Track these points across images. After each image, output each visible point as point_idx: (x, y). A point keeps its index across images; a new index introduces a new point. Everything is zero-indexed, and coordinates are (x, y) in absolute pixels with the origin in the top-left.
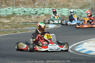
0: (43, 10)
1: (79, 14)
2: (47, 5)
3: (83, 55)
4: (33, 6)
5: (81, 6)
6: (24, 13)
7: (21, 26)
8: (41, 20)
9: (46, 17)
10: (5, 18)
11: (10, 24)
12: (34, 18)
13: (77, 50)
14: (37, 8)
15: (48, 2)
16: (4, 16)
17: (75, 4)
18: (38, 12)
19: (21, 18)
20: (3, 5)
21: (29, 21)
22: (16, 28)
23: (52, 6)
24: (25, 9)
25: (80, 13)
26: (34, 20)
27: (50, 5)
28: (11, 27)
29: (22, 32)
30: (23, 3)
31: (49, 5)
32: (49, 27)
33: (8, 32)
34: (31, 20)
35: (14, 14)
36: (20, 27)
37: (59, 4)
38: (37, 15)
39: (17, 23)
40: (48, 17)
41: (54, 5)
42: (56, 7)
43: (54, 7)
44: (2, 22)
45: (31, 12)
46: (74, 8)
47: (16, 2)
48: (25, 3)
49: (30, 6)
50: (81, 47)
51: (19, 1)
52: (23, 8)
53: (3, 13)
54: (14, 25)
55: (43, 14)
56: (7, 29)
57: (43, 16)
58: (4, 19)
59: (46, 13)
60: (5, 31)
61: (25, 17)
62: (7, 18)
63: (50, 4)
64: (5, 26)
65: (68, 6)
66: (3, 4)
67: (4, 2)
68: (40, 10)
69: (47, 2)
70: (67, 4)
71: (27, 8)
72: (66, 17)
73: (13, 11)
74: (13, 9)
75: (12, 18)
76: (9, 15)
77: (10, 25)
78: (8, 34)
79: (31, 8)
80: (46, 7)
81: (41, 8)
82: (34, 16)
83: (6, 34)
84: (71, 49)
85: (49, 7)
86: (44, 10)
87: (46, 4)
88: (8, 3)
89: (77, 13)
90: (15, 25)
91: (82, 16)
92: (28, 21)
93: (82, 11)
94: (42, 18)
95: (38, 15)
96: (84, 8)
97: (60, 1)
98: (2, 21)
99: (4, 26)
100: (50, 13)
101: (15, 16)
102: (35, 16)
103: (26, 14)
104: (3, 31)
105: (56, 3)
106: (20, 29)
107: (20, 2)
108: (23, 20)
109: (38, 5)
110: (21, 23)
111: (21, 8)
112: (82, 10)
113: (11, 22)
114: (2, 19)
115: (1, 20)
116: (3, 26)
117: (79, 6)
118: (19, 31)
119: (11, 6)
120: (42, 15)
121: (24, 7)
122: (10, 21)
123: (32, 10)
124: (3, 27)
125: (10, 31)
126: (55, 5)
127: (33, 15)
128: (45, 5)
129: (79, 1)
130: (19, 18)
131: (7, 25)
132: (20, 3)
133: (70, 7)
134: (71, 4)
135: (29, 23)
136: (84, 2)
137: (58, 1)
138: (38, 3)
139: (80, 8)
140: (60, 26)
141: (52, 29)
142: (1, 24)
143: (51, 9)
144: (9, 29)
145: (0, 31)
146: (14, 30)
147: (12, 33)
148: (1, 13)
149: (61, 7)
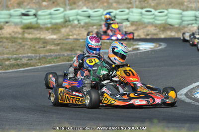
0: (128, 14)
2: (136, 2)
4: (105, 4)
6: (87, 20)
7: (82, 47)
9: (134, 28)
10: (47, 30)
11: (59, 42)
14: (116, 9)
16: (46, 26)
18: (117, 17)
19: (81, 31)
20: (44, 3)
22: (71, 51)
23: (146, 5)
24: (91, 12)
27: (142, 3)
28: (61, 49)
31: (140, 1)
32: (141, 48)
33: (55, 60)
36: (80, 48)
39: (74, 41)
40: (138, 28)
41: (150, 2)
42: (154, 6)
43: (150, 7)
44: (42, 39)
46: (193, 8)
49: (101, 6)
52: (85, 9)
53: (45, 19)
54: (66, 45)
55: (129, 21)
56: (52, 54)
57: (127, 24)
58: (47, 32)
59: (133, 20)
60: (49, 58)
61: (91, 27)
62: (52, 31)
64: (48, 47)
65: (180, 5)
66: (44, 1)
68: (121, 13)
71: (94, 9)
72: (177, 28)
73: (65, 15)
74: (65, 10)
75: (63, 30)
76: (56, 24)
77: (58, 45)
78: (54, 64)
79: (103, 9)
80: (134, 7)
81: (123, 8)
83: (50, 63)
84: (186, 95)
85: (139, 6)
86: (131, 14)
90: (70, 45)
98: (42, 37)
99: (46, 46)
100: (143, 19)
101: (68, 26)
103: (92, 21)
104: (45, 58)
106: (78, 52)
109: (118, 2)
110: (81, 40)
111: (81, 8)
114: (42, 33)
115: (39, 33)
116: (44, 47)
119: (61, 5)
120: (125, 24)
121: (87, 8)
122: (59, 37)
124: (45, 49)
125: (58, 56)
126: (154, 1)
128: (131, 3)
130: (77, 29)
131: (53, 46)
133: (185, 7)
140: (163, 46)
141: (146, 53)
142: (41, 43)
143: (143, 11)
144: (57, 52)
145: (38, 57)
146: (66, 55)
147: (64, 61)
148: (40, 20)
149: (166, 6)
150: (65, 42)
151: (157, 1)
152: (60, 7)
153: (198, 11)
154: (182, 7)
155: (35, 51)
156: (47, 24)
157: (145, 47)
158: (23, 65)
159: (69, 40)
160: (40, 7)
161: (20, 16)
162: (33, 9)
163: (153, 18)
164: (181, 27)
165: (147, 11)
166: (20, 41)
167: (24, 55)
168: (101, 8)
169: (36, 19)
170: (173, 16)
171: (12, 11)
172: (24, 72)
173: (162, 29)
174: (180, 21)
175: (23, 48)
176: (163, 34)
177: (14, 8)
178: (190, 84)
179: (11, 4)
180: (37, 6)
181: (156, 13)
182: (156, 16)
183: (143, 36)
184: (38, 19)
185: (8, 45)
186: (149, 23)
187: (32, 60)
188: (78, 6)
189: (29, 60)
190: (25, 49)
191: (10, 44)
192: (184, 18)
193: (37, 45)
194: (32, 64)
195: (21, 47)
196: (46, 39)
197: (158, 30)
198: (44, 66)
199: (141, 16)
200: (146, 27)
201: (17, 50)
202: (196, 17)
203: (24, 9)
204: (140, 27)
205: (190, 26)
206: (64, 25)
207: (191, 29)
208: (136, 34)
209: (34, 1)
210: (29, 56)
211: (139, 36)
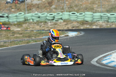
0: (62, 15)
1: (105, 19)
2: (66, 8)
3: (111, 68)
4: (48, 10)
5: (108, 9)
6: (38, 19)
7: (35, 35)
8: (59, 28)
9: (65, 23)
11: (22, 32)
12: (51, 25)
13: (104, 62)
14: (54, 13)
16: (14, 23)
17: (100, 7)
18: (55, 17)
19: (34, 25)
20: (13, 10)
21: (45, 29)
22: (29, 37)
23: (72, 10)
24: (40, 14)
25: (107, 17)
26: (50, 27)
27: (70, 8)
28: (23, 36)
29: (37, 42)
30: (37, 6)
31: (68, 8)
32: (70, 35)
33: (20, 43)
34: (47, 28)
35: (26, 20)
36: (34, 36)
37: (80, 7)
38: (54, 21)
39: (30, 32)
40: (67, 23)
41: (75, 8)
42: (77, 10)
43: (75, 11)
44: (12, 31)
45: (47, 18)
46: (100, 11)
47: (28, 5)
48: (39, 6)
49: (46, 11)
50: (109, 59)
51: (32, 5)
52: (36, 13)
53: (13, 19)
54: (26, 34)
55: (62, 20)
56: (18, 39)
57: (61, 21)
58: (14, 26)
59: (65, 19)
60: (16, 42)
61: (40, 24)
62: (17, 26)
63: (70, 7)
64: (16, 35)
65: (91, 9)
66: (13, 8)
67: (13, 6)
68: (57, 15)
69: (66, 5)
70: (90, 7)
71: (42, 12)
72: (90, 23)
73: (25, 16)
74: (25, 14)
75: (24, 25)
76: (20, 22)
77: (21, 34)
78: (19, 45)
79: (47, 12)
80: (65, 11)
81: (59, 12)
82: (50, 22)
83: (17, 44)
84: (97, 62)
85: (68, 11)
86: (63, 15)
87: (64, 7)
88: (18, 8)
89: (104, 17)
90: (28, 34)
91: (109, 21)
92: (43, 28)
93: (109, 15)
94: (61, 25)
95: (56, 21)
96: (112, 11)
97: (82, 3)
99: (14, 35)
100: (70, 18)
101: (27, 23)
102: (52, 22)
103: (41, 20)
104: (14, 42)
105: (77, 6)
106: (33, 38)
107: (33, 6)
108: (38, 27)
109: (55, 8)
110: (35, 31)
111: (34, 13)
112: (109, 13)
113: (22, 31)
114: (12, 27)
116: (13, 36)
117: (105, 9)
118: (32, 41)
119: (23, 11)
120: (60, 21)
121: (38, 12)
122: (22, 29)
123: (48, 15)
124: (14, 36)
125: (21, 41)
126: (77, 8)
127: (49, 21)
128: (63, 9)
129: (105, 3)
130: (32, 25)
131: (18, 34)
133: (94, 10)
134: (95, 6)
135: (44, 31)
136: (111, 4)
137: (79, 3)
138: (55, 7)
139: (106, 11)
140: (82, 33)
141: (73, 38)
142: (11, 33)
143: (71, 13)
144: (20, 38)
145: (10, 41)
146: (26, 40)
147: (25, 43)
148: (11, 19)
149: (84, 10)
150: (26, 32)
151: (78, 8)
152: (22, 12)
153: (102, 13)
154: (93, 11)
155: (8, 38)
156: (14, 22)
157: (72, 34)
159: (28, 31)
160: (11, 12)
162: (6, 13)
163: (77, 18)
164: (92, 22)
165: (72, 13)
167: (2, 40)
168: (46, 12)
169: (8, 19)
170: (88, 16)
172: (2, 50)
173: (81, 23)
174: (92, 19)
176: (82, 26)
180: (9, 12)
181: (78, 14)
182: (78, 16)
183: (70, 28)
184: (9, 19)
186: (74, 20)
187: (6, 43)
188: (33, 11)
189: (4, 43)
190: (2, 37)
192: (94, 17)
193: (9, 34)
194: (6, 45)
196: (14, 31)
197: (79, 24)
198: (13, 46)
200: (72, 23)
202: (101, 16)
203: (1, 13)
204: (69, 23)
205: (98, 21)
206: (24, 23)
207: (99, 23)
208: (67, 27)
209: (7, 9)
210: (5, 41)
211: (68, 28)
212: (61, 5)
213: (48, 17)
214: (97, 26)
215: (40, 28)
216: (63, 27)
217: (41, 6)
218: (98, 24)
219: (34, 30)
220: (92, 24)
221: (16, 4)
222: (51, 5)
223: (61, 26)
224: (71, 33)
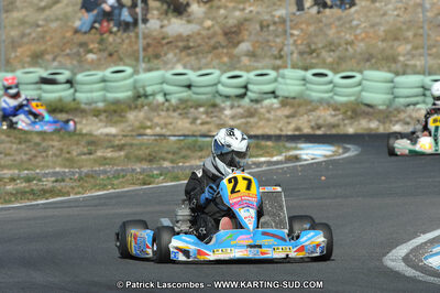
0: (275, 80)
2: (292, 54)
4: (226, 59)
6: (185, 94)
7: (174, 154)
8: (263, 127)
9: (287, 111)
10: (96, 116)
11: (123, 142)
12: (233, 117)
13: (435, 262)
14: (248, 71)
15: (295, 41)
16: (94, 106)
17: (421, 51)
18: (250, 87)
19: (173, 117)
20: (91, 56)
21: (210, 131)
22: (150, 161)
23: (314, 61)
24: (192, 76)
26: (232, 123)
27: (305, 56)
28: (127, 157)
30: (181, 44)
31: (301, 53)
32: (304, 157)
33: (116, 182)
35: (139, 97)
36: (170, 156)
37: (347, 49)
38: (246, 101)
39: (155, 140)
40: (296, 112)
41: (324, 54)
42: (332, 64)
43: (324, 65)
44: (86, 134)
45: (220, 87)
46: (419, 68)
47: (149, 41)
48: (191, 44)
49: (215, 62)
51: (163, 38)
52: (180, 69)
53: (91, 91)
54: (140, 149)
55: (276, 97)
56: (108, 168)
57: (272, 104)
58: (95, 119)
59: (286, 94)
60: (102, 177)
61: (192, 110)
62: (107, 117)
63: (308, 50)
64: (99, 154)
65: (388, 61)
66: (91, 51)
67: (93, 42)
68: (258, 80)
69: (291, 41)
70: (383, 50)
71: (200, 69)
72: (381, 112)
73: (135, 82)
74: (136, 72)
75: (131, 116)
76: (117, 102)
77: (121, 148)
78: (112, 191)
79: (219, 69)
80: (289, 66)
81: (263, 68)
82: (232, 107)
83: (104, 187)
84: (406, 259)
85: (300, 64)
86: (280, 79)
87: (285, 49)
88: (111, 48)
90: (147, 148)
92: (204, 129)
94: (271, 116)
95: (252, 101)
97: (352, 37)
98: (84, 131)
99: (95, 151)
100: (308, 92)
101: (143, 106)
102: (239, 106)
103: (195, 96)
104: (92, 177)
105: (333, 48)
106: (166, 164)
107: (168, 43)
108: (183, 125)
109: (252, 55)
110: (172, 138)
111: (172, 68)
113: (124, 136)
114: (84, 122)
116: (90, 154)
118: (161, 175)
119: (127, 61)
120: (266, 102)
121: (185, 67)
122: (123, 130)
123: (224, 78)
124: (92, 157)
125: (121, 174)
126: (332, 54)
127: (228, 103)
128: (281, 57)
130: (163, 114)
131: (109, 150)
132: (165, 48)
133: (399, 65)
134: (403, 48)
135: (209, 139)
137: (343, 34)
138: (251, 49)
140: (353, 151)
141: (316, 166)
142: (83, 143)
143: (309, 74)
144: (118, 165)
145: (77, 175)
146: (138, 170)
147: (134, 184)
148: (81, 92)
149: (358, 64)
150: (137, 141)
151: (337, 53)
152: (125, 65)
153: (430, 74)
154: (394, 67)
155: (70, 162)
156: (96, 102)
157: (312, 153)
158: (45, 193)
159: (146, 138)
160: (82, 65)
161: (37, 83)
163: (331, 91)
164: (391, 109)
165: (315, 75)
166: (37, 139)
167: (47, 171)
168: (214, 68)
169: (72, 91)
170: (374, 85)
171: (19, 74)
173: (349, 113)
174: (391, 96)
175: (44, 154)
176: (351, 124)
177: (24, 67)
178: (415, 235)
179: (16, 57)
180: (75, 62)
181: (337, 79)
182: (335, 86)
183: (307, 130)
184: (76, 91)
185: (11, 148)
186: (321, 101)
187: (63, 180)
188: (166, 63)
189: (56, 181)
190: (47, 156)
191: (15, 146)
192: (398, 91)
193: (75, 147)
194: (64, 190)
195: (41, 152)
196: (95, 136)
197: (341, 116)
198: (90, 194)
199: (304, 85)
200: (314, 109)
201: (30, 159)
202: (424, 88)
203: (46, 69)
204: (302, 110)
205: (412, 107)
206: (133, 105)
207: (415, 115)
208: (292, 126)
209: (68, 51)
210: (58, 173)
211: (298, 129)
212: (274, 42)
213: (223, 85)
214: (408, 124)
215: (194, 128)
216: (279, 126)
217: (199, 46)
218: (410, 117)
219: (168, 133)
220: (387, 115)
221: (102, 34)
222: (235, 41)
223: (272, 123)
224: (308, 148)
